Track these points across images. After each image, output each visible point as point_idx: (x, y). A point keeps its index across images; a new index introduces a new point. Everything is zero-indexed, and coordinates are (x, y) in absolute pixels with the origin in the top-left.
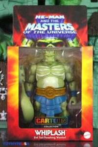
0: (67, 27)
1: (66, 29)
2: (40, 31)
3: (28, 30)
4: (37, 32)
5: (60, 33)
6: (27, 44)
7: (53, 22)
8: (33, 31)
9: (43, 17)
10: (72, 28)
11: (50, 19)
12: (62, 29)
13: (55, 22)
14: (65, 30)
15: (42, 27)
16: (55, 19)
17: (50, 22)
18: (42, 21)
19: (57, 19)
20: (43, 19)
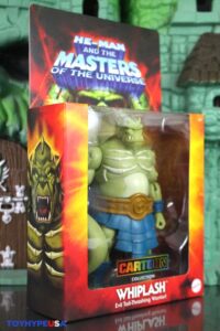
0: (130, 70)
1: (129, 74)
2: (82, 71)
3: (60, 67)
4: (76, 73)
5: (118, 80)
6: (57, 98)
7: (105, 56)
8: (69, 70)
9: (87, 41)
10: (138, 74)
11: (101, 49)
12: (122, 73)
13: (109, 57)
14: (126, 75)
15: (86, 63)
16: (109, 50)
17: (100, 55)
18: (85, 50)
19: (112, 50)
20: (88, 46)
